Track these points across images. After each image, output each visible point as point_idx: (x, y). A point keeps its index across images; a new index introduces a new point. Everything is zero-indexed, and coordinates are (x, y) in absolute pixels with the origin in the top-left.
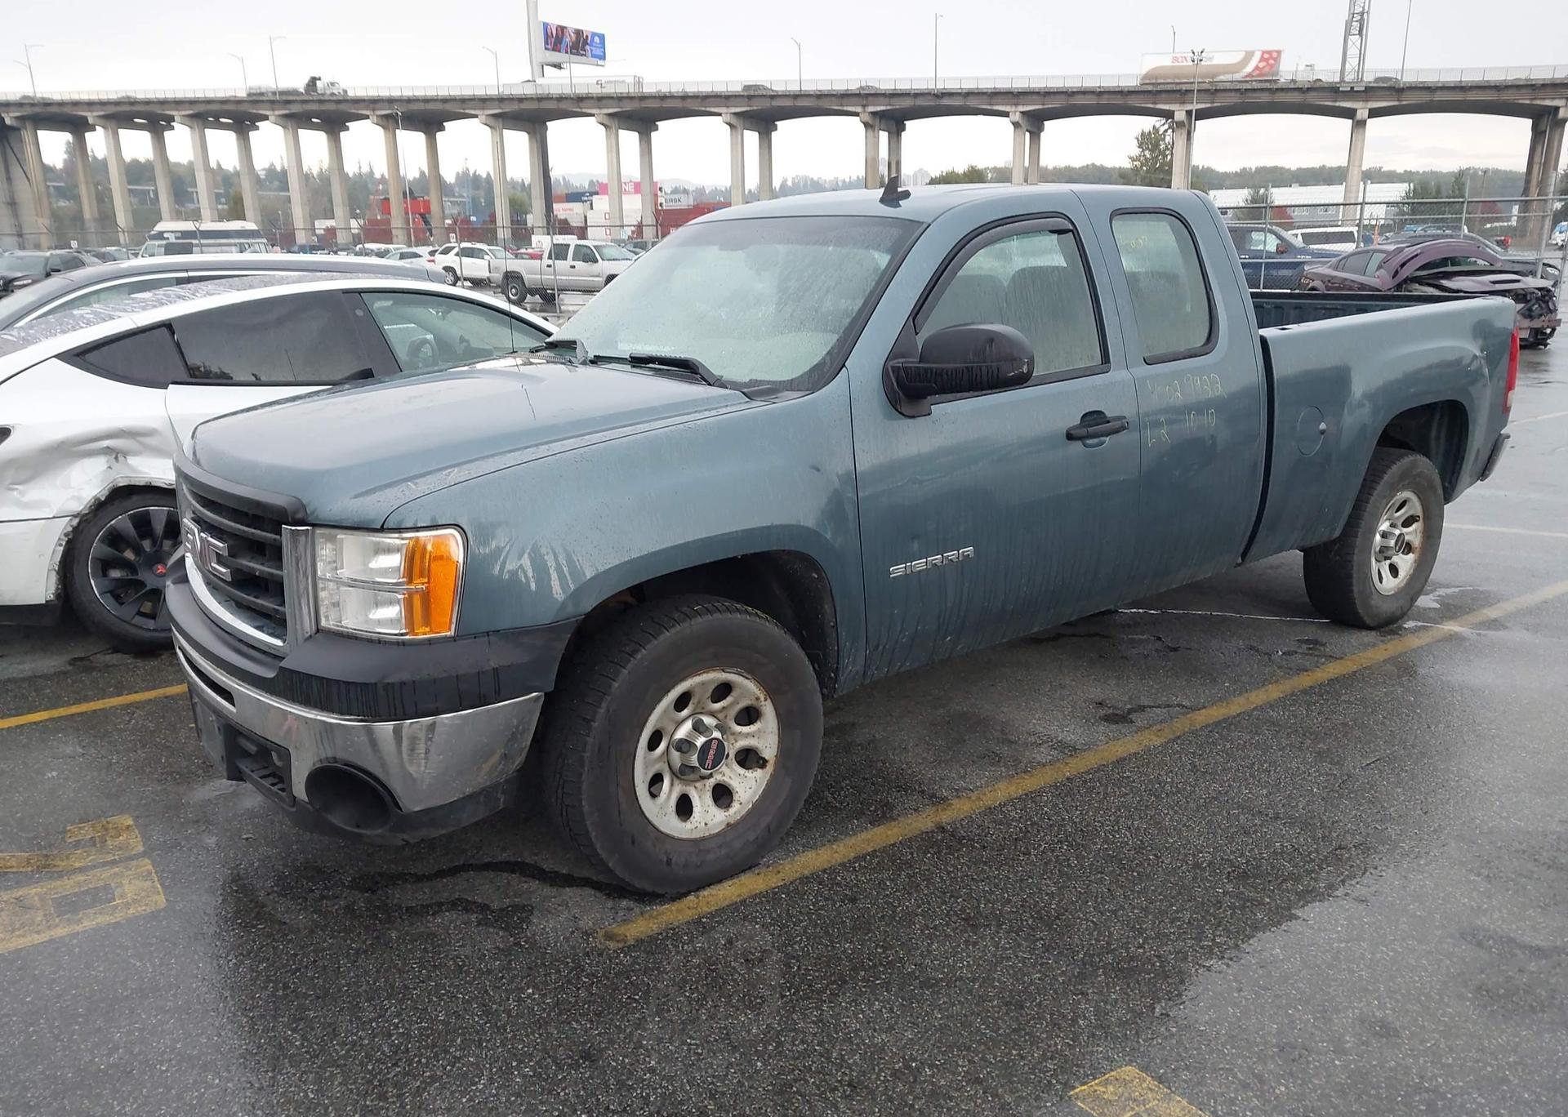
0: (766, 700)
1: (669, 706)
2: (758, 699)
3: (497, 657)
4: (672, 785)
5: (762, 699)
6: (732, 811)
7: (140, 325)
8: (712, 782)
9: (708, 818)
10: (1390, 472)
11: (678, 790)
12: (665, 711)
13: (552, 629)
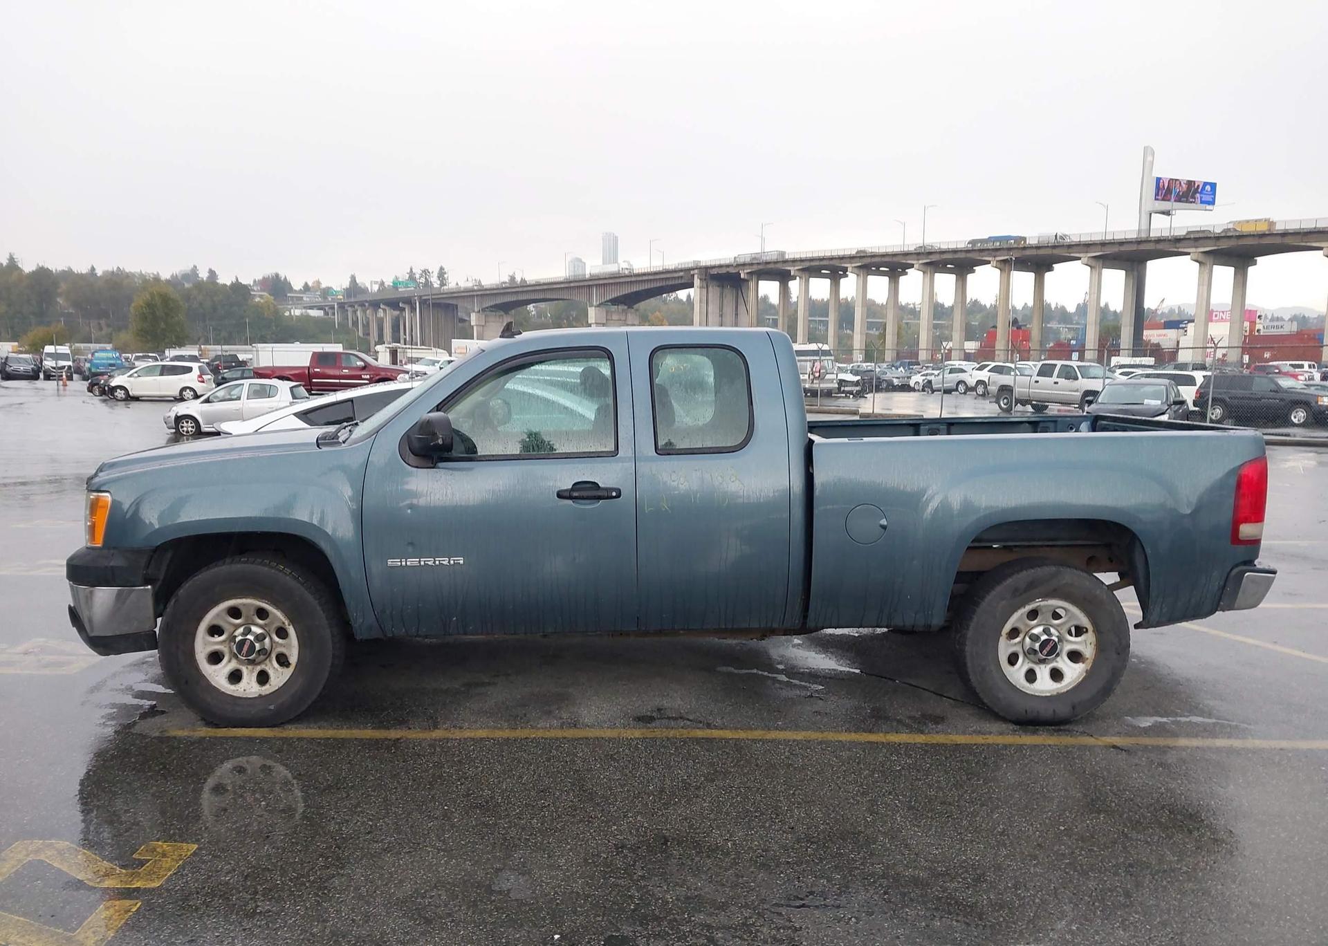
0: (289, 625)
1: (222, 611)
2: (284, 623)
3: (119, 561)
4: (230, 661)
5: (287, 624)
6: (264, 688)
7: (338, 400)
8: (259, 668)
9: (249, 687)
10: (1016, 577)
11: (234, 665)
12: (218, 615)
13: (138, 552)
